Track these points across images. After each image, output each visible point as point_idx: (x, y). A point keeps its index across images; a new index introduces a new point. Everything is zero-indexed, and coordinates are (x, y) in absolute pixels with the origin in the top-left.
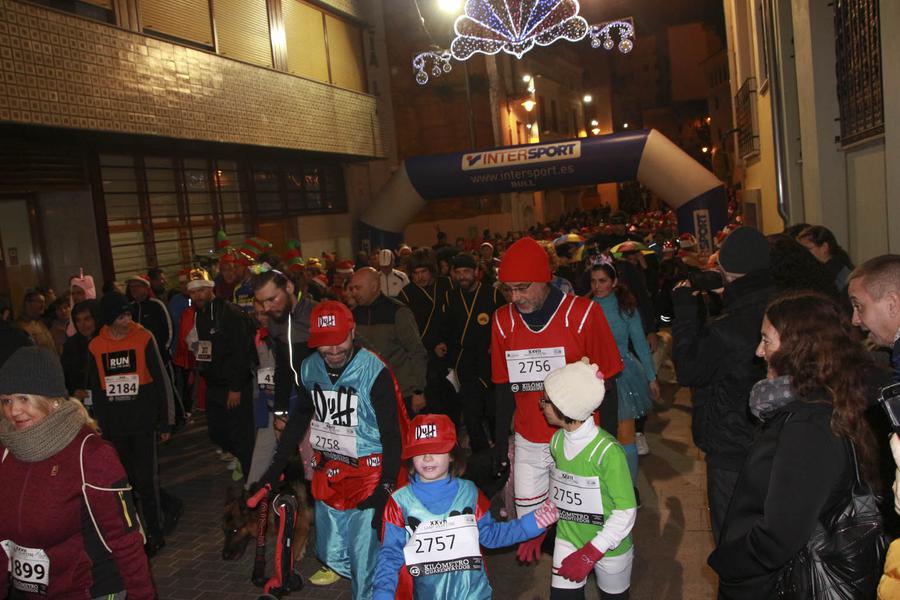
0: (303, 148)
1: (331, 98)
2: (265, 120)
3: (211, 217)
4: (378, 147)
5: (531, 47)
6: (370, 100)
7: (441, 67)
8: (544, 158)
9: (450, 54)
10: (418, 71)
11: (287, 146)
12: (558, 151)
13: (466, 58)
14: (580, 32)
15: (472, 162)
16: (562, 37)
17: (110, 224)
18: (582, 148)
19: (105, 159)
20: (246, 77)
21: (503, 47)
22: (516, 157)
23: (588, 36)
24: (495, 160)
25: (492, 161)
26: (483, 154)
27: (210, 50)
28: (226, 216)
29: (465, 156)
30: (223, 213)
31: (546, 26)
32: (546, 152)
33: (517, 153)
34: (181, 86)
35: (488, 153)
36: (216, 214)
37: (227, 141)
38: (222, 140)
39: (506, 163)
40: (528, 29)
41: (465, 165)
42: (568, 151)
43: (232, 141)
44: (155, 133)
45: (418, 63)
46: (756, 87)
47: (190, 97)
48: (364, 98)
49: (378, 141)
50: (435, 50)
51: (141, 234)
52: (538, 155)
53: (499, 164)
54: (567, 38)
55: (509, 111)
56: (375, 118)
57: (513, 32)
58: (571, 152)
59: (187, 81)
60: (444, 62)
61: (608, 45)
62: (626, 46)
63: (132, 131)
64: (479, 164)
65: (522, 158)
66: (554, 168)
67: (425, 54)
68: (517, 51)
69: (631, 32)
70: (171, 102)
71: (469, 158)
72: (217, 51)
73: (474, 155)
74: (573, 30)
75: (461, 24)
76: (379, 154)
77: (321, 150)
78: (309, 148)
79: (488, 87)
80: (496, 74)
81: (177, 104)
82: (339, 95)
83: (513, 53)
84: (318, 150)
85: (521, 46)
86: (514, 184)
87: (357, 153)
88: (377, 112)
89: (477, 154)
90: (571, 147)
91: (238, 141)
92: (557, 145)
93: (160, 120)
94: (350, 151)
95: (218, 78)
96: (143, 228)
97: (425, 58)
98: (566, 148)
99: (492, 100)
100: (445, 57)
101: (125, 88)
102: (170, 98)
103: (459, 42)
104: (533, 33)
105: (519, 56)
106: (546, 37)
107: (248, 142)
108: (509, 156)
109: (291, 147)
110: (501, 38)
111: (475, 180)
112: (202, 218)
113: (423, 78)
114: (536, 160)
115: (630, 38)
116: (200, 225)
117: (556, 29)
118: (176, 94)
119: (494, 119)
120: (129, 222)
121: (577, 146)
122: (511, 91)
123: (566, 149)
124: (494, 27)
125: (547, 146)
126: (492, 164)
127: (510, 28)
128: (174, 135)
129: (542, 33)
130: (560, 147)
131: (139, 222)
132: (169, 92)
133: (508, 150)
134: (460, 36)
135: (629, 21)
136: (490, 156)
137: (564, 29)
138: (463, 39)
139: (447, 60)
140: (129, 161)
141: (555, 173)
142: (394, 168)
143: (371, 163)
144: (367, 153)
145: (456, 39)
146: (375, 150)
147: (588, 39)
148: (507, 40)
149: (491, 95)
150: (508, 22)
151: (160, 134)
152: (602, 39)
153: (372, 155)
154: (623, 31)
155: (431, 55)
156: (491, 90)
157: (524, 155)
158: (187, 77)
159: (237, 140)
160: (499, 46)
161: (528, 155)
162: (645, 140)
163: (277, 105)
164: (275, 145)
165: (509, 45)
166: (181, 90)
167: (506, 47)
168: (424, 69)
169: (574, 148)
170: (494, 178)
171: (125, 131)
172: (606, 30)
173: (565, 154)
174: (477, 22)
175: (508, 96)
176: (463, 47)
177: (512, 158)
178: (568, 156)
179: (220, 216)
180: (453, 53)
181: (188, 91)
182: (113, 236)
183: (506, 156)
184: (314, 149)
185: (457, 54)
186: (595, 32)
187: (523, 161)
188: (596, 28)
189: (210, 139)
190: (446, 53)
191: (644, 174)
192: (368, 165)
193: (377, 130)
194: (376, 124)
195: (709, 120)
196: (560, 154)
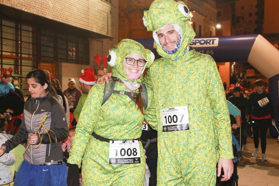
0: (70, 24)
2: (51, 4)
3: (14, 54)
4: (110, 32)
6: (108, 5)
8: (198, 45)
12: (206, 42)
18: (219, 42)
28: (23, 56)
30: (21, 54)
36: (17, 53)
37: (28, 11)
38: (26, 11)
42: (211, 43)
43: (32, 12)
48: (105, 4)
49: (110, 28)
52: (195, 43)
56: (109, 16)
58: (213, 43)
66: (203, 51)
76: (109, 35)
77: (79, 27)
84: (78, 26)
87: (99, 33)
88: (111, 12)
90: (213, 41)
91: (35, 13)
92: (205, 39)
94: (95, 31)
107: (40, 15)
112: (9, 54)
116: (7, 57)
121: (217, 41)
123: (210, 41)
125: (200, 39)
130: (207, 40)
143: (105, 40)
144: (104, 33)
146: (107, 32)
153: (106, 35)
162: (254, 40)
164: (55, 19)
169: (215, 41)
173: (210, 44)
178: (211, 45)
179: (20, 55)
184: (76, 26)
189: (19, 8)
191: (252, 58)
192: (102, 42)
193: (110, 22)
194: (110, 19)
196: (207, 44)
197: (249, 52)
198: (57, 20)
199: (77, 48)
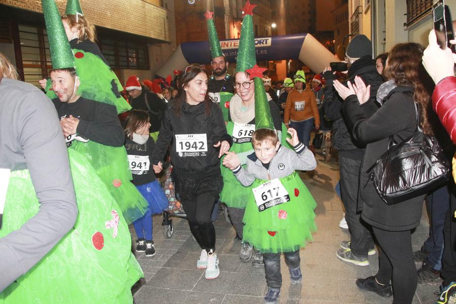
0: (128, 32)
1: (143, 8)
2: (109, 14)
4: (167, 36)
6: (164, 11)
11: (120, 30)
12: (260, 42)
17: (24, 63)
18: (272, 42)
19: (21, 28)
24: (227, 46)
25: (225, 46)
26: (221, 42)
35: (223, 42)
39: (233, 47)
42: (264, 42)
46: (362, 11)
48: (161, 9)
49: (167, 33)
51: (40, 70)
53: (229, 47)
55: (234, 27)
56: (166, 21)
58: (266, 43)
63: (37, 11)
76: (167, 40)
78: (132, 33)
79: (224, 13)
80: (228, 7)
82: (148, 6)
84: (136, 33)
87: (158, 38)
88: (167, 18)
90: (266, 40)
92: (259, 39)
94: (153, 37)
96: (41, 67)
98: (264, 41)
99: (225, 20)
108: (234, 44)
109: (122, 30)
113: (192, 1)
119: (226, 30)
120: (34, 63)
121: (270, 40)
122: (235, 17)
126: (226, 48)
130: (261, 40)
131: (40, 63)
133: (234, 41)
136: (225, 43)
140: (34, 30)
142: (174, 49)
143: (163, 45)
144: (162, 38)
146: (165, 37)
149: (225, 17)
153: (164, 40)
156: (225, 15)
162: (303, 39)
163: (115, 7)
164: (113, 28)
169: (268, 41)
171: (33, 10)
173: (263, 44)
175: (234, 19)
177: (236, 45)
178: (265, 45)
182: (25, 70)
184: (134, 33)
191: (302, 56)
192: (161, 46)
193: (167, 27)
194: (166, 24)
195: (334, 41)
196: (260, 44)
197: (300, 50)
198: (116, 29)
199: (137, 53)
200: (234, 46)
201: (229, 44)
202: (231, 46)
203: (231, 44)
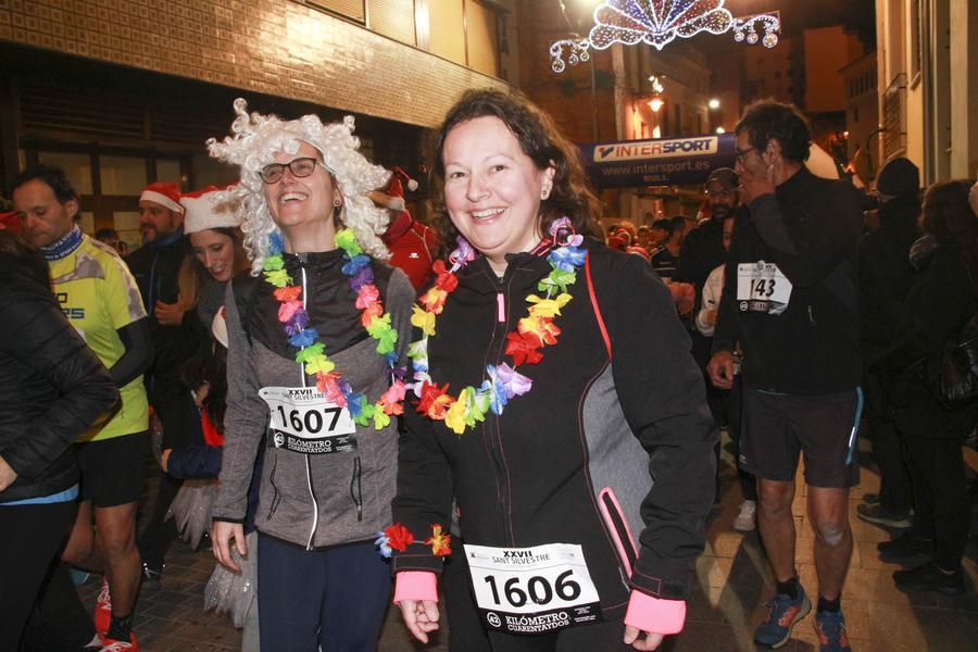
1: (468, 81)
2: (409, 97)
5: (673, 38)
7: (578, 55)
8: (679, 152)
9: (588, 42)
10: (554, 58)
12: (694, 146)
13: (604, 48)
14: (724, 25)
15: (604, 154)
16: (704, 29)
18: (720, 145)
20: (393, 55)
21: (643, 38)
22: (650, 151)
23: (732, 28)
24: (629, 154)
25: (625, 153)
26: (616, 146)
27: (362, 24)
29: (597, 148)
31: (689, 18)
32: (682, 146)
33: (651, 147)
34: (338, 58)
35: (621, 145)
38: (370, 114)
39: (640, 156)
40: (670, 20)
41: (597, 156)
42: (704, 146)
43: (378, 115)
44: (313, 101)
45: (556, 50)
47: (345, 69)
48: (499, 83)
50: (574, 37)
52: (672, 149)
53: (633, 156)
54: (710, 30)
57: (654, 23)
58: (707, 148)
59: (343, 54)
60: (581, 51)
61: (752, 39)
62: (771, 40)
63: (294, 97)
64: (612, 157)
65: (656, 151)
66: (689, 164)
67: (563, 42)
68: (658, 42)
69: (776, 26)
70: (328, 72)
71: (601, 150)
72: (368, 27)
73: (607, 147)
74: (716, 23)
75: (602, 12)
81: (333, 74)
82: (475, 78)
83: (654, 44)
85: (662, 37)
86: (646, 178)
89: (610, 146)
90: (708, 142)
91: (384, 116)
92: (692, 140)
93: (318, 89)
95: (369, 53)
97: (562, 46)
98: (702, 143)
100: (583, 45)
101: (290, 56)
102: (329, 68)
103: (599, 31)
104: (675, 24)
105: (659, 47)
106: (688, 29)
107: (392, 118)
108: (643, 149)
110: (642, 28)
111: (606, 172)
113: (559, 66)
114: (671, 154)
115: (775, 32)
117: (699, 21)
118: (333, 64)
121: (714, 142)
124: (635, 17)
125: (682, 141)
126: (625, 157)
127: (651, 18)
128: (329, 105)
129: (684, 25)
130: (696, 142)
132: (327, 62)
133: (641, 144)
134: (599, 24)
135: (775, 15)
136: (623, 149)
137: (708, 21)
138: (602, 28)
139: (585, 49)
141: (689, 168)
145: (595, 28)
147: (731, 32)
148: (647, 30)
150: (649, 13)
151: (318, 102)
152: (746, 32)
154: (768, 25)
155: (569, 42)
157: (659, 149)
158: (342, 50)
159: (383, 114)
160: (639, 36)
161: (663, 149)
163: (419, 84)
164: (415, 123)
165: (650, 36)
166: (338, 62)
167: (646, 37)
168: (561, 57)
169: (711, 143)
170: (626, 171)
171: (288, 97)
172: (751, 23)
173: (701, 149)
174: (618, 11)
176: (602, 37)
177: (645, 151)
178: (704, 152)
180: (592, 41)
181: (342, 63)
183: (640, 148)
185: (596, 43)
186: (739, 25)
187: (657, 155)
188: (741, 21)
190: (584, 41)
195: (846, 133)
196: (695, 149)
200: (643, 153)
201: (633, 150)
202: (636, 154)
203: (636, 150)
